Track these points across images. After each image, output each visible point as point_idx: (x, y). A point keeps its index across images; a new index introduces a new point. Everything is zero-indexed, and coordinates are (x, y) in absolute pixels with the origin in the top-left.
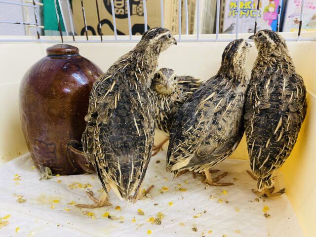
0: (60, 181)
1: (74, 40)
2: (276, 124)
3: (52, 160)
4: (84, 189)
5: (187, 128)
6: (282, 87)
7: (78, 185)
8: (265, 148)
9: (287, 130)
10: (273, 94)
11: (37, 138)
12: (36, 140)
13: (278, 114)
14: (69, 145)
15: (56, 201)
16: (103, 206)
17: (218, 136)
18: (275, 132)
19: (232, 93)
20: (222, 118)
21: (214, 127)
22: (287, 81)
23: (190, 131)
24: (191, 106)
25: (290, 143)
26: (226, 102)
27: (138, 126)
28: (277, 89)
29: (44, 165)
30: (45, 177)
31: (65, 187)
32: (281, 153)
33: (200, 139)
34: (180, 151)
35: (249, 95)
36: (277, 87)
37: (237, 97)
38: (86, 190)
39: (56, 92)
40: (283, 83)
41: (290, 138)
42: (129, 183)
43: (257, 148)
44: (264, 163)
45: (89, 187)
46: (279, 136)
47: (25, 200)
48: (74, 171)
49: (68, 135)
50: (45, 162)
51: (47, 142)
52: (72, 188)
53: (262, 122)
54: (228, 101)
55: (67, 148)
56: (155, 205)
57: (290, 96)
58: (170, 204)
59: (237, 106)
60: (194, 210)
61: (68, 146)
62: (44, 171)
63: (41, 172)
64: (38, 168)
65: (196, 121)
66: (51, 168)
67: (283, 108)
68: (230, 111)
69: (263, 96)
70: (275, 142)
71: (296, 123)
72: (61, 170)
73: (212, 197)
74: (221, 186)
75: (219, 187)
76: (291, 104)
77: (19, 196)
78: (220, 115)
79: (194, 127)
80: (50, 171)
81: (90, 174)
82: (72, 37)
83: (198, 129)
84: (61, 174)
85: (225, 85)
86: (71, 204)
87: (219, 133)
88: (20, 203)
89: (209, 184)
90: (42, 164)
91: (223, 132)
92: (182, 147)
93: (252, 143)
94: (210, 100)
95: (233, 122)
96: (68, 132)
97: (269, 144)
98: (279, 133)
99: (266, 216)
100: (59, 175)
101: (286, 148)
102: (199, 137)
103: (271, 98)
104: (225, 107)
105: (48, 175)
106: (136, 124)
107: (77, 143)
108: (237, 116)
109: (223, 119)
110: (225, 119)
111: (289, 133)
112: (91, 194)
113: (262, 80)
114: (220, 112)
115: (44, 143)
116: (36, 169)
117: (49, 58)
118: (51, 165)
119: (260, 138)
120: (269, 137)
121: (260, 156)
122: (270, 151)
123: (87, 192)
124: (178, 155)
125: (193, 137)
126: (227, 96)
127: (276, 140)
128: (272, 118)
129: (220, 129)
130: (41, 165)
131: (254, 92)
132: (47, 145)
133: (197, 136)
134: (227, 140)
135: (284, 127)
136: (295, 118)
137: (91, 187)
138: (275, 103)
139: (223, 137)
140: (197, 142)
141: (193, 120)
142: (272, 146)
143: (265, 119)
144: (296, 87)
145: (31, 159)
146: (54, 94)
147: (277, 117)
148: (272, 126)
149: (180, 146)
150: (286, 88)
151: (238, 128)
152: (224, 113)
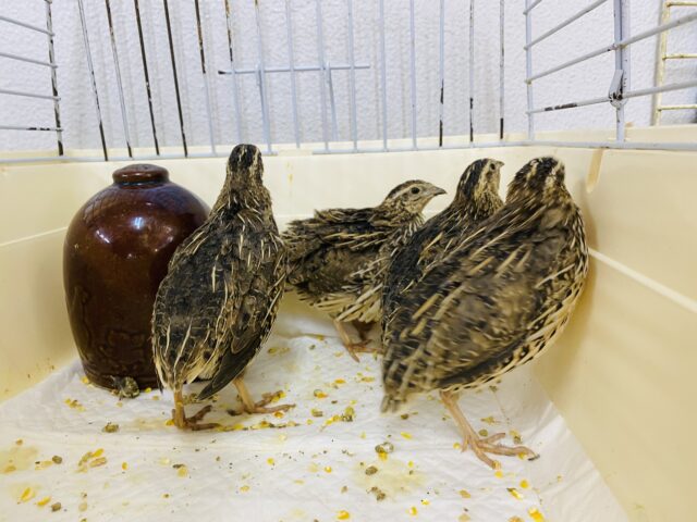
0: (156, 398)
1: (130, 155)
3: (138, 363)
12: (108, 330)
27: (216, 278)
42: (178, 359)
50: (124, 369)
51: (132, 332)
56: (334, 402)
62: (124, 384)
66: (135, 379)
72: (154, 379)
80: (135, 383)
90: (119, 372)
100: (149, 389)
105: (131, 391)
106: (213, 275)
117: (117, 187)
118: (135, 373)
132: (131, 335)
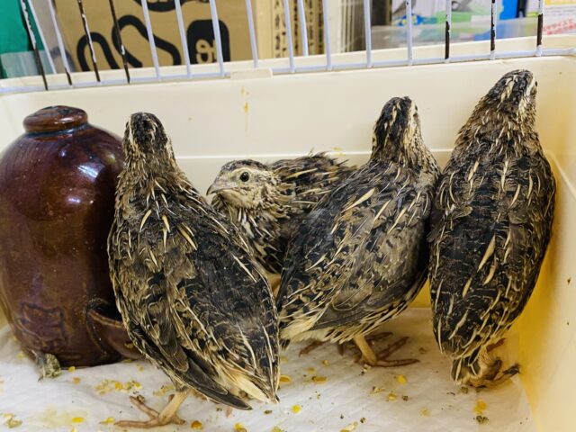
0: (77, 380)
1: (70, 82)
2: (483, 249)
3: (58, 340)
4: (126, 391)
5: (314, 258)
6: (499, 177)
7: (113, 386)
8: (460, 298)
9: (505, 261)
10: (480, 190)
11: (26, 301)
12: (23, 305)
13: (487, 231)
14: (88, 308)
15: (76, 420)
16: (168, 423)
17: (376, 274)
18: (480, 267)
19: (409, 189)
20: (385, 240)
21: (369, 256)
22: (511, 164)
23: (321, 265)
24: (324, 217)
25: (511, 289)
26: (396, 208)
28: (490, 181)
29: (44, 352)
30: (47, 374)
31: (88, 391)
32: (491, 308)
33: (340, 280)
34: (299, 302)
35: (438, 193)
36: (490, 178)
37: (418, 198)
38: (131, 393)
39: (53, 210)
40: (502, 169)
41: (510, 278)
43: (444, 299)
44: (457, 329)
45: (136, 388)
46: (488, 273)
47: (20, 423)
48: (102, 358)
49: (85, 291)
50: (45, 345)
51: (46, 308)
52: (103, 393)
53: (457, 247)
54: (399, 206)
55: (86, 314)
56: (267, 412)
57: (513, 193)
58: (295, 409)
59: (416, 215)
60: (342, 418)
61: (87, 311)
62: (45, 361)
63: (38, 364)
64: (32, 357)
65: (333, 245)
66: (57, 356)
67: (498, 218)
68: (402, 225)
69: (461, 195)
70: (481, 287)
71: (521, 246)
72: (76, 357)
73: (376, 389)
74: (395, 366)
75: (389, 370)
76: (514, 209)
77: (6, 415)
78: (382, 234)
79: (329, 257)
80: (56, 361)
81: (133, 360)
82: (65, 75)
83: (335, 262)
84: (78, 366)
85: (394, 175)
86: (106, 423)
87: (377, 268)
88: (11, 427)
89: (369, 364)
90: (39, 348)
91: (386, 267)
92: (304, 295)
93: (436, 289)
94: (364, 204)
95: (406, 249)
96: (84, 285)
97: (469, 290)
98: (487, 267)
99: (481, 419)
100: (73, 368)
101: (502, 299)
102: (338, 276)
103: (475, 198)
104: (393, 218)
105: (52, 370)
107: (104, 304)
108: (416, 237)
109: (388, 242)
110: (391, 241)
111: (507, 268)
112: (140, 400)
113: (462, 164)
114: (383, 228)
115: (39, 309)
116: (26, 360)
118: (56, 350)
119: (452, 278)
120: (469, 277)
121: (451, 315)
122: (469, 303)
123: (132, 397)
124: (295, 310)
125: (326, 276)
126: (398, 196)
127: (481, 282)
128: (476, 239)
129: (379, 260)
130: (36, 350)
131: (448, 188)
132: (46, 312)
133: (333, 274)
134: (392, 282)
135: (498, 256)
136: (519, 237)
137: (140, 387)
138: (483, 208)
139: (385, 277)
140: (333, 285)
141: (327, 244)
142: (475, 293)
143: (462, 241)
144: (527, 176)
145: (15, 339)
146: (51, 213)
147: (486, 236)
148: (475, 253)
149: (299, 293)
150: (507, 177)
151: (415, 261)
152: (391, 229)
